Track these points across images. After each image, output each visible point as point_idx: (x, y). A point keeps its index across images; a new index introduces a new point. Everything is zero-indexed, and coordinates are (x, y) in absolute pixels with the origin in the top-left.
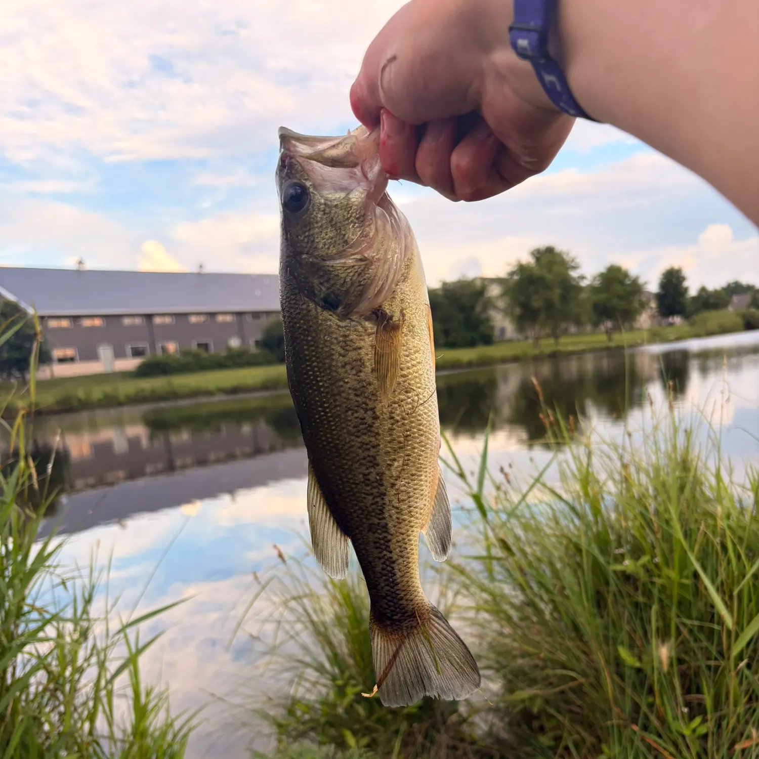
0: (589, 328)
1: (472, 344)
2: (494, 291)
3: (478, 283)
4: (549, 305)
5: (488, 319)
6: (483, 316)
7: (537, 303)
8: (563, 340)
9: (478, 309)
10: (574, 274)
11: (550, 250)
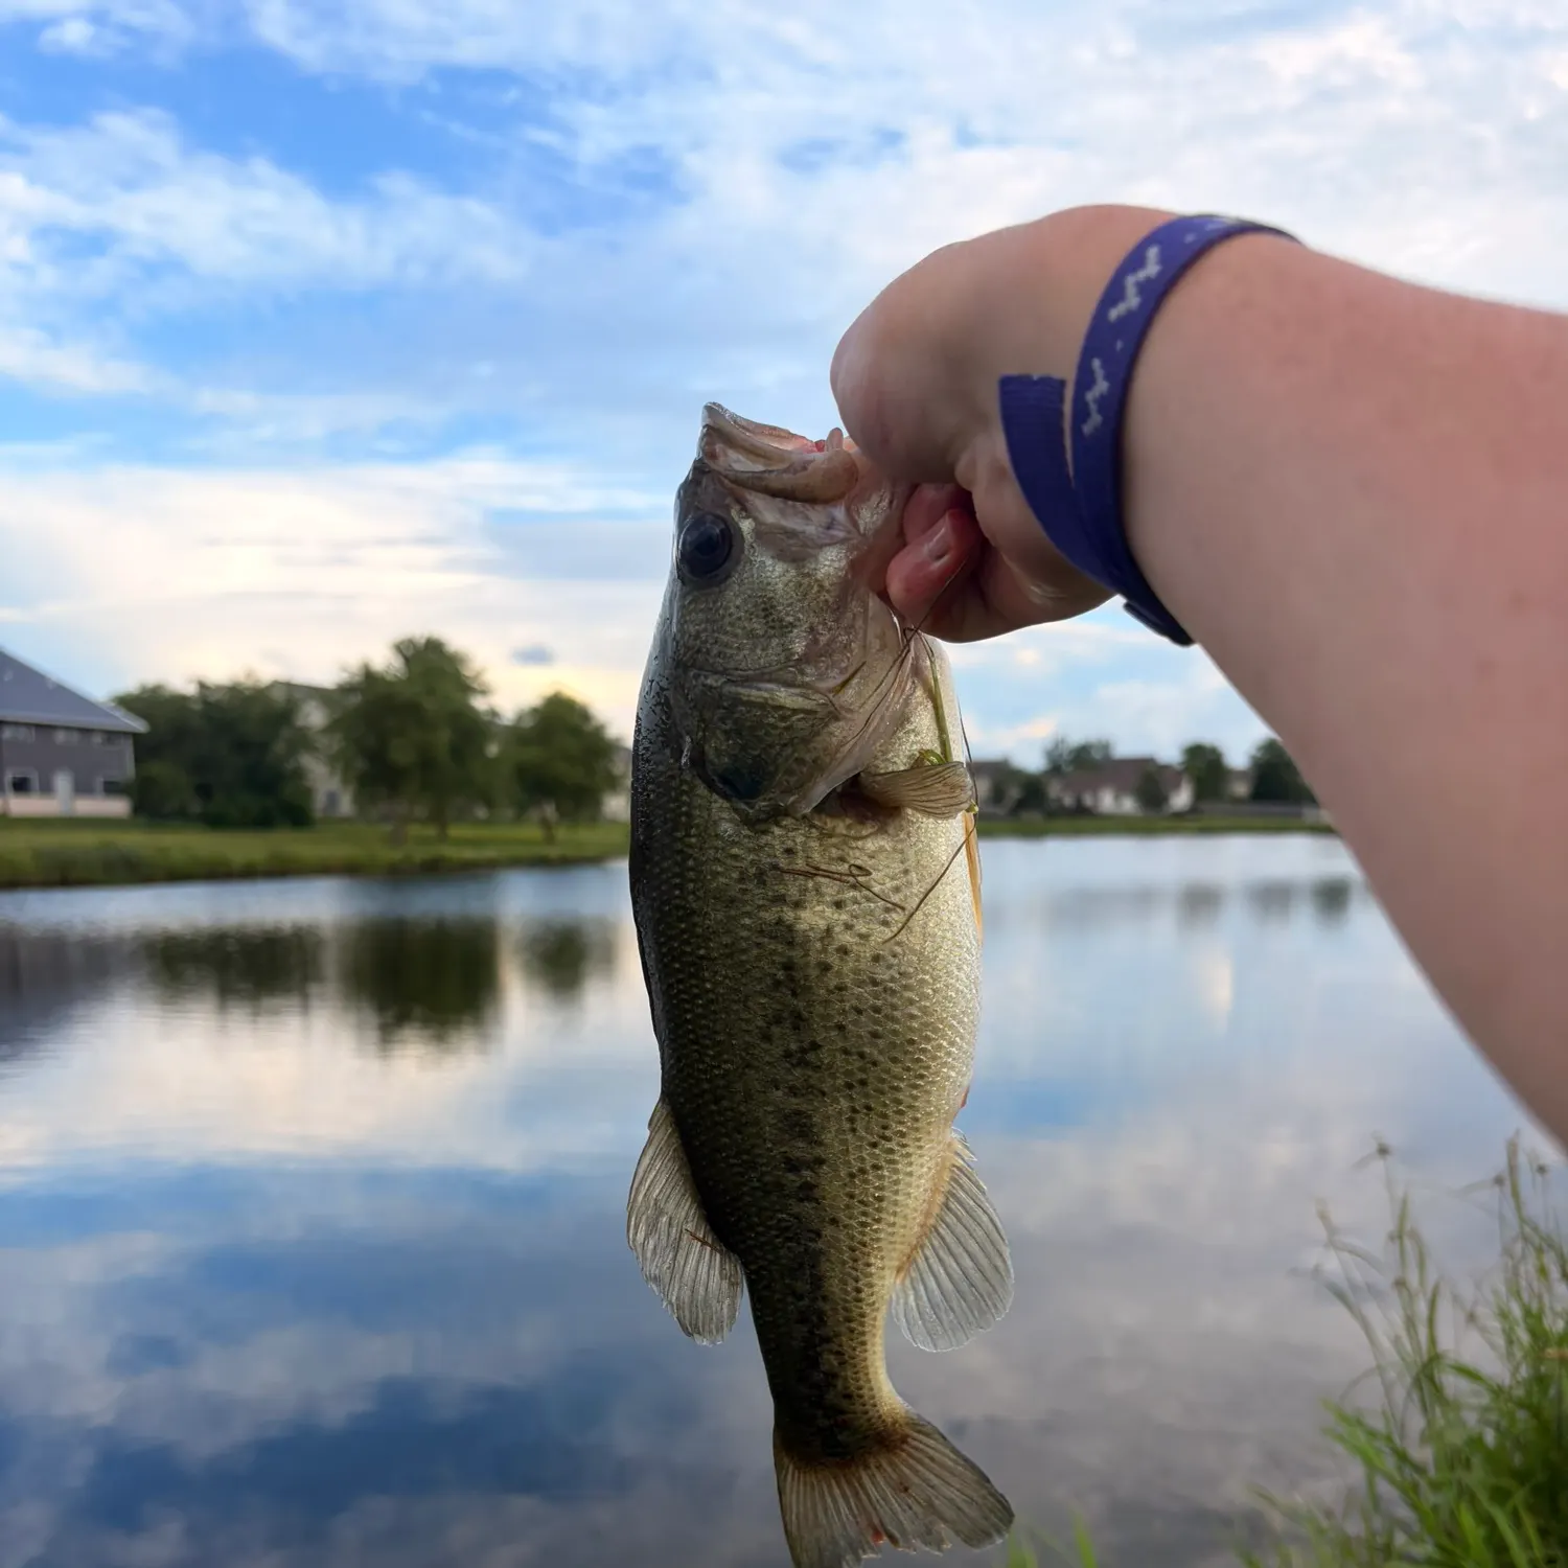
0: (509, 813)
1: (262, 822)
2: (314, 717)
3: (279, 696)
4: (427, 763)
5: (299, 774)
6: (290, 766)
7: (401, 753)
8: (455, 831)
9: (279, 747)
10: (479, 704)
11: (434, 647)
